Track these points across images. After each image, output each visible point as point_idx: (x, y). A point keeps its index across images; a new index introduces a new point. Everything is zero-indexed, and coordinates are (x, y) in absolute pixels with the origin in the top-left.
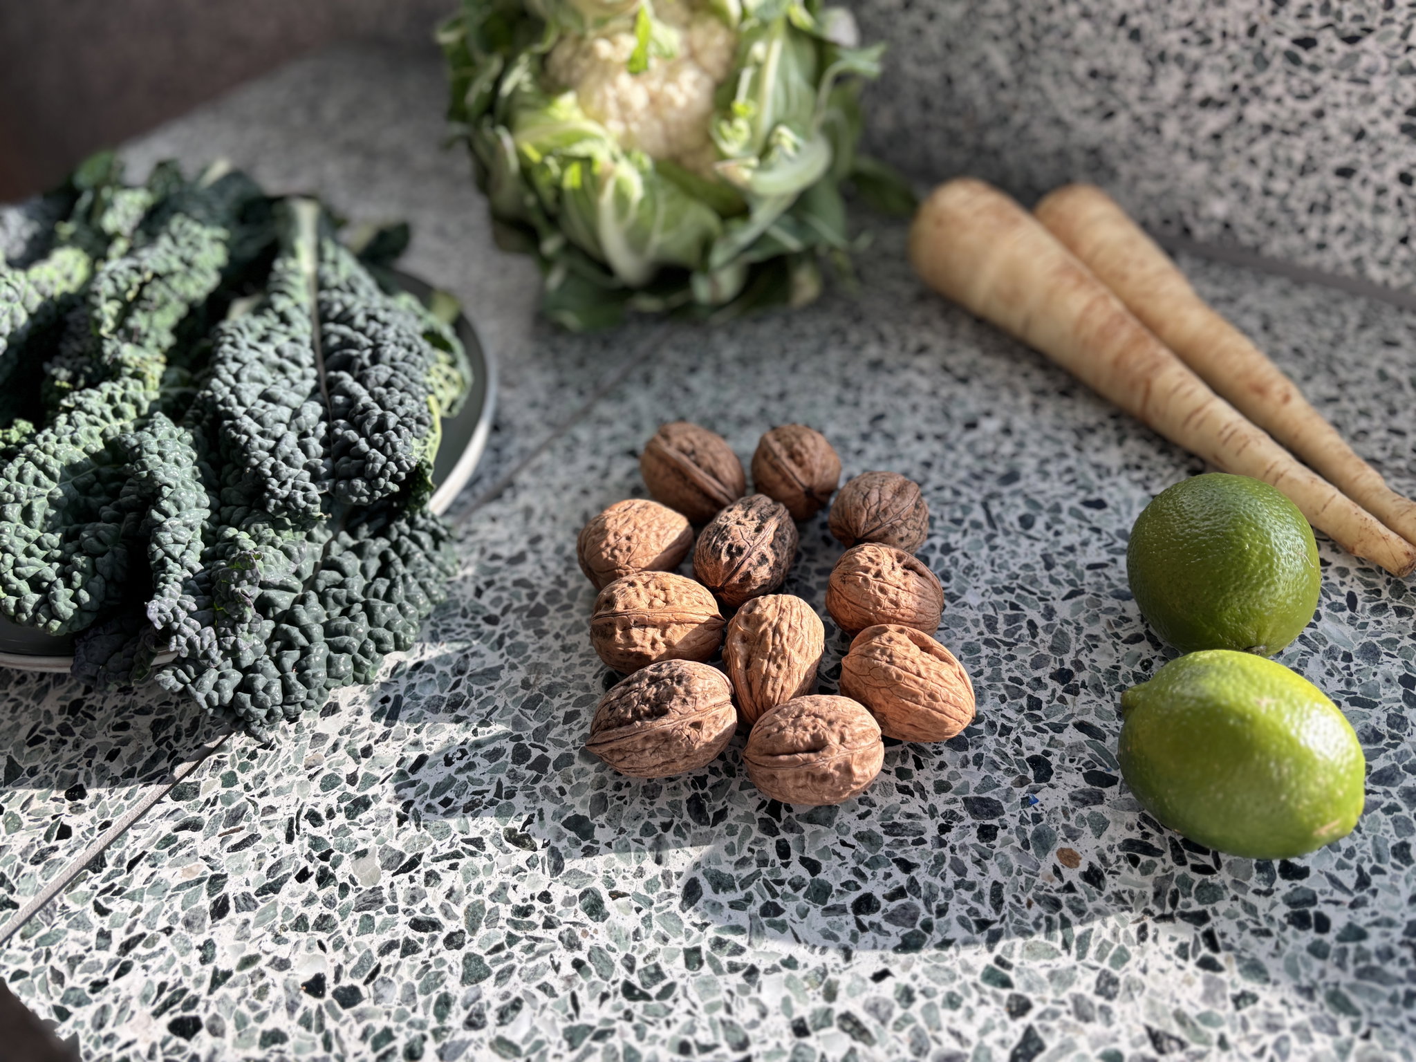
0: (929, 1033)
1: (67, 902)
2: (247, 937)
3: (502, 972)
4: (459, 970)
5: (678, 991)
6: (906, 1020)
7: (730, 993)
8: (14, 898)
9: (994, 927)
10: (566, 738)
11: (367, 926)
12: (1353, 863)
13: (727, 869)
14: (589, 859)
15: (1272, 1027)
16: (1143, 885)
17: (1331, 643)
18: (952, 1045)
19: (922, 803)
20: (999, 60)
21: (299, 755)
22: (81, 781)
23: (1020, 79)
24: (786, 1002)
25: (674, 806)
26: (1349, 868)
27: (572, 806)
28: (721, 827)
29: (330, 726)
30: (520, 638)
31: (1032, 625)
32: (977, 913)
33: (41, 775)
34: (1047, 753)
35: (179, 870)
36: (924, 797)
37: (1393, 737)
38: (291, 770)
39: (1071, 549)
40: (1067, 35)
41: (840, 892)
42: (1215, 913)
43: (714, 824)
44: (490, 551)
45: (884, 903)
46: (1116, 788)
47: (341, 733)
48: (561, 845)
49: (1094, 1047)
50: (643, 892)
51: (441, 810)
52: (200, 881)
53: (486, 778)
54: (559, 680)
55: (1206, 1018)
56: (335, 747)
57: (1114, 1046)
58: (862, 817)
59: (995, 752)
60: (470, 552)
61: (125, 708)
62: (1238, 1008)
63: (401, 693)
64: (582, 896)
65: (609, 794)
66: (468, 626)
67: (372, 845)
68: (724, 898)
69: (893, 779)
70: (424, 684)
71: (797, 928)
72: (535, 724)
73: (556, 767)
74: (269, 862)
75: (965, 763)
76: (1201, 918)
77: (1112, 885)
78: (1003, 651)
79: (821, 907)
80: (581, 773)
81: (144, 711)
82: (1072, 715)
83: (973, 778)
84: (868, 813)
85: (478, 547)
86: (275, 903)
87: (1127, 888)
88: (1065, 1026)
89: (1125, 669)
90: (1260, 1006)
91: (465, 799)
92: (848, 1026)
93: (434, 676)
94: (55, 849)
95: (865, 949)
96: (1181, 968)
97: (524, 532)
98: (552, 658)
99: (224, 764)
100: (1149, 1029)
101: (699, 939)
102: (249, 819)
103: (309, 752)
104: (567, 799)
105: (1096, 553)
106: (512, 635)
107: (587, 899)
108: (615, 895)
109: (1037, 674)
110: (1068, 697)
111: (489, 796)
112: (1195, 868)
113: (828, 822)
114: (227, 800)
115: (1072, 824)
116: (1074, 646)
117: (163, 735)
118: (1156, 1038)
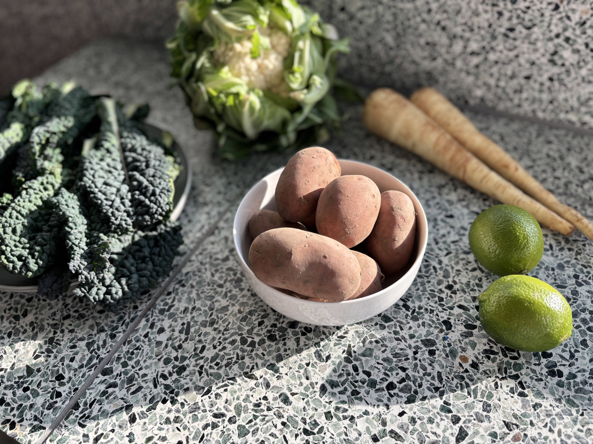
0: (424, 434)
1: (66, 424)
2: (146, 429)
3: (254, 430)
4: (237, 432)
5: (325, 430)
6: (415, 430)
7: (345, 427)
8: (43, 425)
9: (441, 389)
10: (260, 332)
11: (195, 419)
12: (567, 349)
13: (335, 379)
14: (280, 381)
15: (549, 415)
16: (494, 367)
17: (546, 264)
18: (433, 438)
19: (405, 344)
20: (389, 39)
21: (152, 351)
22: (61, 372)
23: (398, 46)
24: (368, 429)
25: (309, 356)
26: (566, 351)
27: (269, 360)
28: (329, 362)
29: (163, 337)
30: (234, 292)
31: (434, 268)
32: (434, 385)
33: (43, 371)
34: (449, 319)
35: (112, 405)
36: (406, 341)
37: (574, 299)
38: (150, 358)
39: (444, 236)
40: (416, 29)
41: (381, 383)
42: (521, 374)
43: (327, 361)
44: (214, 257)
45: (398, 385)
46: (477, 330)
47: (168, 340)
48: (267, 377)
49: (486, 432)
50: (304, 392)
51: (216, 367)
52: (121, 409)
53: (232, 352)
54: (252, 308)
55: (524, 415)
56: (166, 346)
57: (493, 430)
58: (383, 352)
59: (430, 320)
60: (206, 258)
61: (73, 339)
62: (535, 410)
63: (189, 320)
64: (280, 396)
65: (283, 354)
66: (211, 289)
67: (190, 385)
68: (336, 390)
69: (393, 335)
70: (198, 316)
71: (366, 399)
72: (247, 328)
73: (259, 345)
74: (149, 397)
75: (419, 326)
76: (516, 377)
77: (482, 368)
78: (426, 280)
79: (374, 389)
80: (269, 346)
81: (82, 339)
82: (455, 303)
83: (423, 331)
84: (385, 350)
85: (208, 255)
86: (155, 414)
87: (488, 368)
88: (474, 425)
89: (472, 282)
90: (543, 408)
91: (225, 362)
92: (393, 435)
93: (201, 312)
94: (56, 402)
95: (394, 405)
96: (512, 397)
97: (226, 247)
98: (249, 299)
99: (121, 358)
100: (504, 422)
101: (329, 408)
102: (136, 380)
103: (156, 349)
104: (266, 357)
105: (453, 237)
106: (230, 291)
107: (282, 397)
108: (293, 394)
109: (440, 287)
110: (453, 295)
111: (234, 360)
112: (511, 358)
113: (370, 355)
114: (126, 373)
115: (463, 345)
116: (452, 275)
117: (92, 349)
118: (507, 425)
